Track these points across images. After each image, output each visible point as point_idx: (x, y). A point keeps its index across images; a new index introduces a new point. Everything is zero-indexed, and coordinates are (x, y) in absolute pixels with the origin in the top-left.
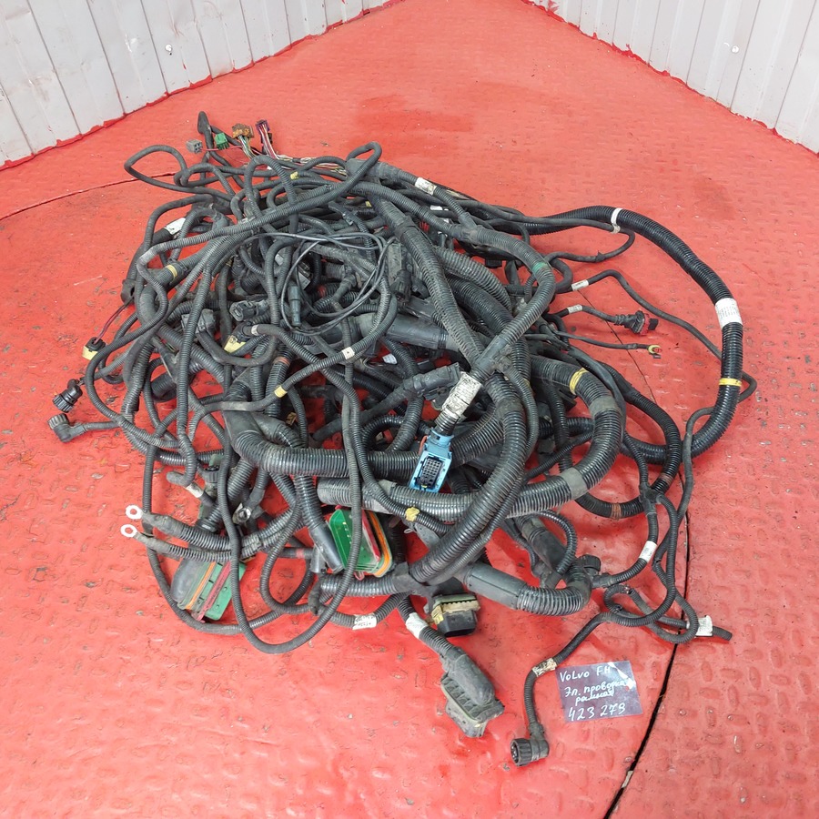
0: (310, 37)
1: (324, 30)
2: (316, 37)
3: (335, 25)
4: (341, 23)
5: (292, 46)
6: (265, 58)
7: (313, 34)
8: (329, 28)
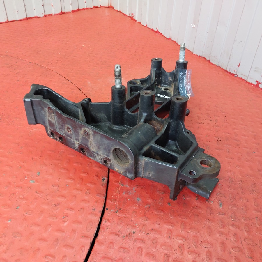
0: (36, 17)
1: (43, 15)
2: (39, 17)
3: (49, 15)
4: (52, 15)
5: (27, 19)
6: (14, 21)
7: (38, 16)
8: (45, 16)
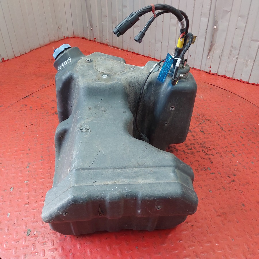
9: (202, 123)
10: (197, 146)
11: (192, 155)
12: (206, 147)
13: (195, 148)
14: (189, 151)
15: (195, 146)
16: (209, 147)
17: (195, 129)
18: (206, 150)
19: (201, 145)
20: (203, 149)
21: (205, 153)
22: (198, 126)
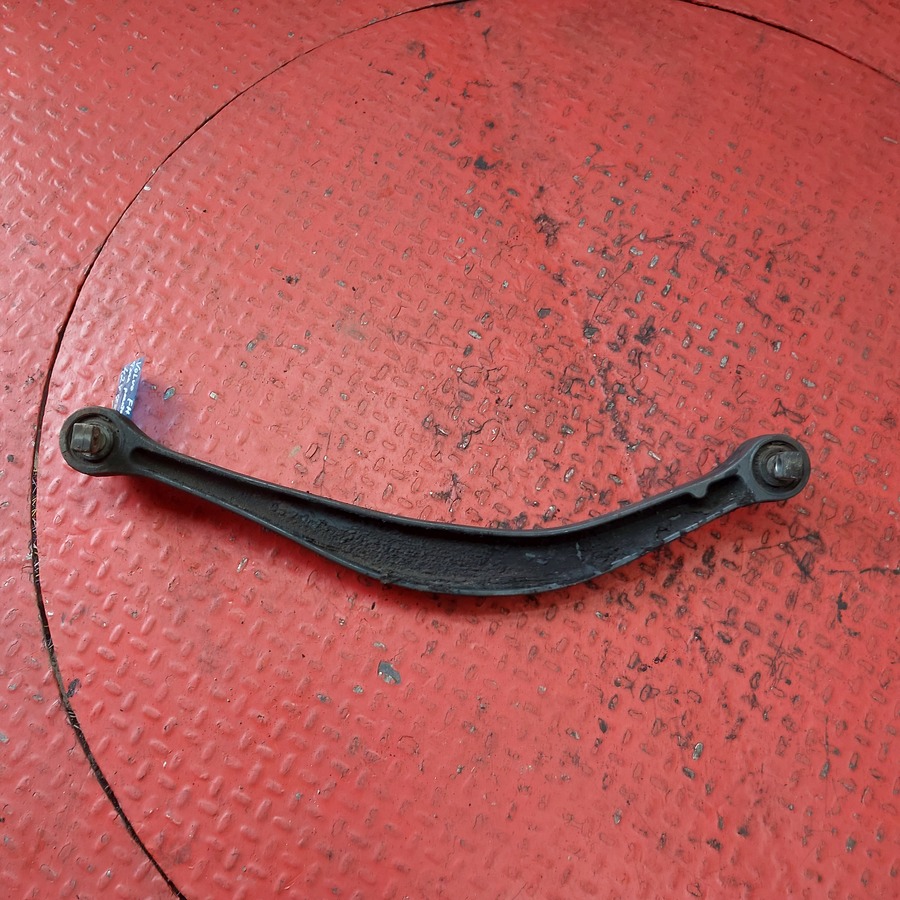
9: (883, 571)
10: (760, 646)
11: (703, 666)
12: (778, 674)
13: (745, 646)
14: (713, 643)
15: (756, 642)
16: (789, 682)
17: (832, 578)
18: (766, 682)
19: (773, 653)
20: (765, 670)
21: (750, 690)
22: (857, 574)
